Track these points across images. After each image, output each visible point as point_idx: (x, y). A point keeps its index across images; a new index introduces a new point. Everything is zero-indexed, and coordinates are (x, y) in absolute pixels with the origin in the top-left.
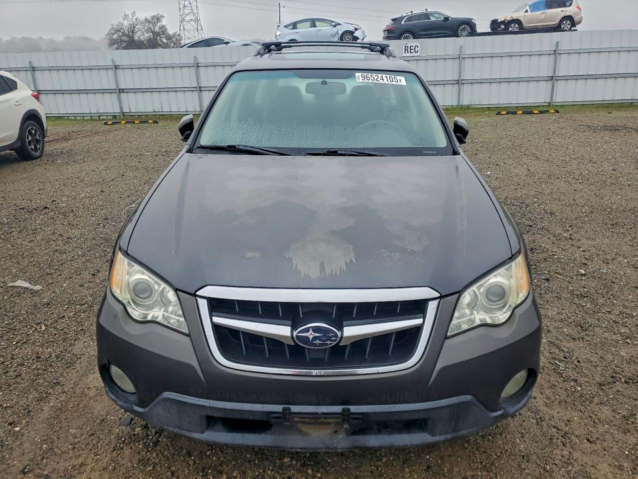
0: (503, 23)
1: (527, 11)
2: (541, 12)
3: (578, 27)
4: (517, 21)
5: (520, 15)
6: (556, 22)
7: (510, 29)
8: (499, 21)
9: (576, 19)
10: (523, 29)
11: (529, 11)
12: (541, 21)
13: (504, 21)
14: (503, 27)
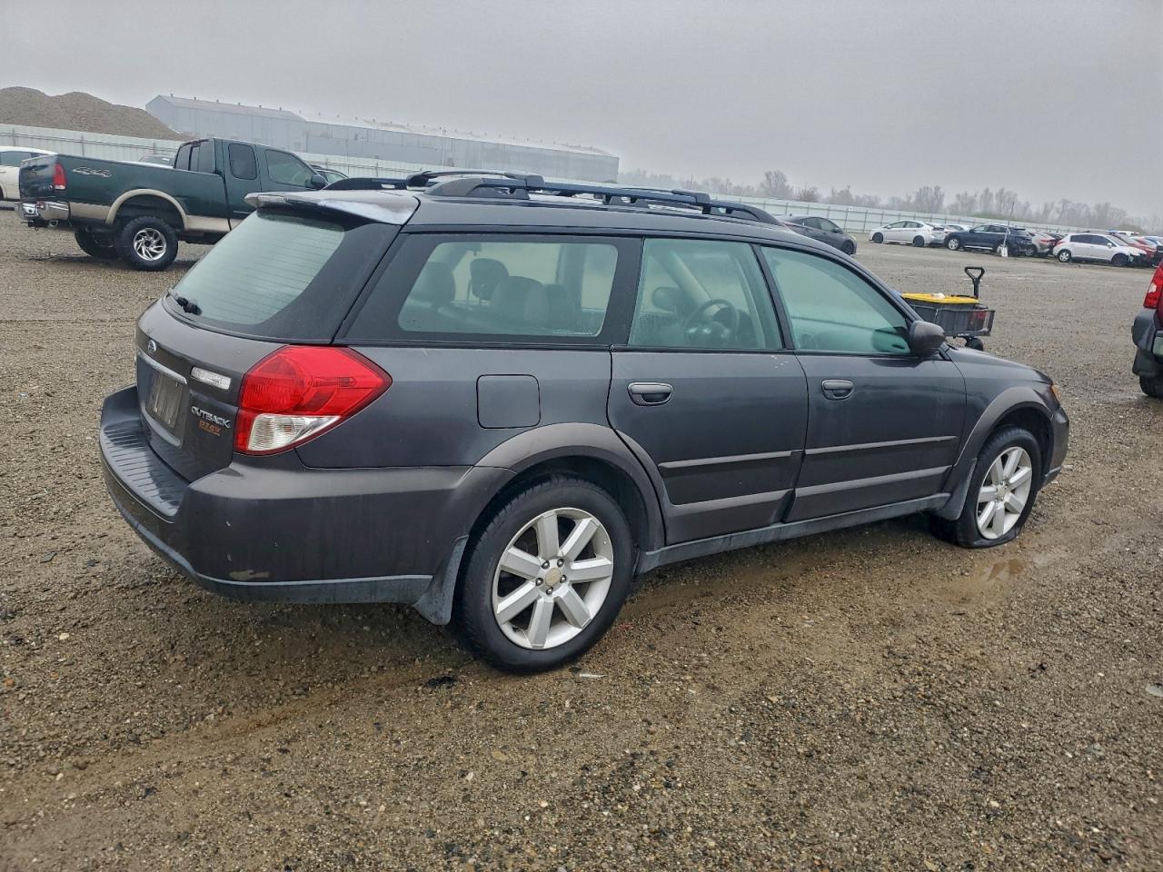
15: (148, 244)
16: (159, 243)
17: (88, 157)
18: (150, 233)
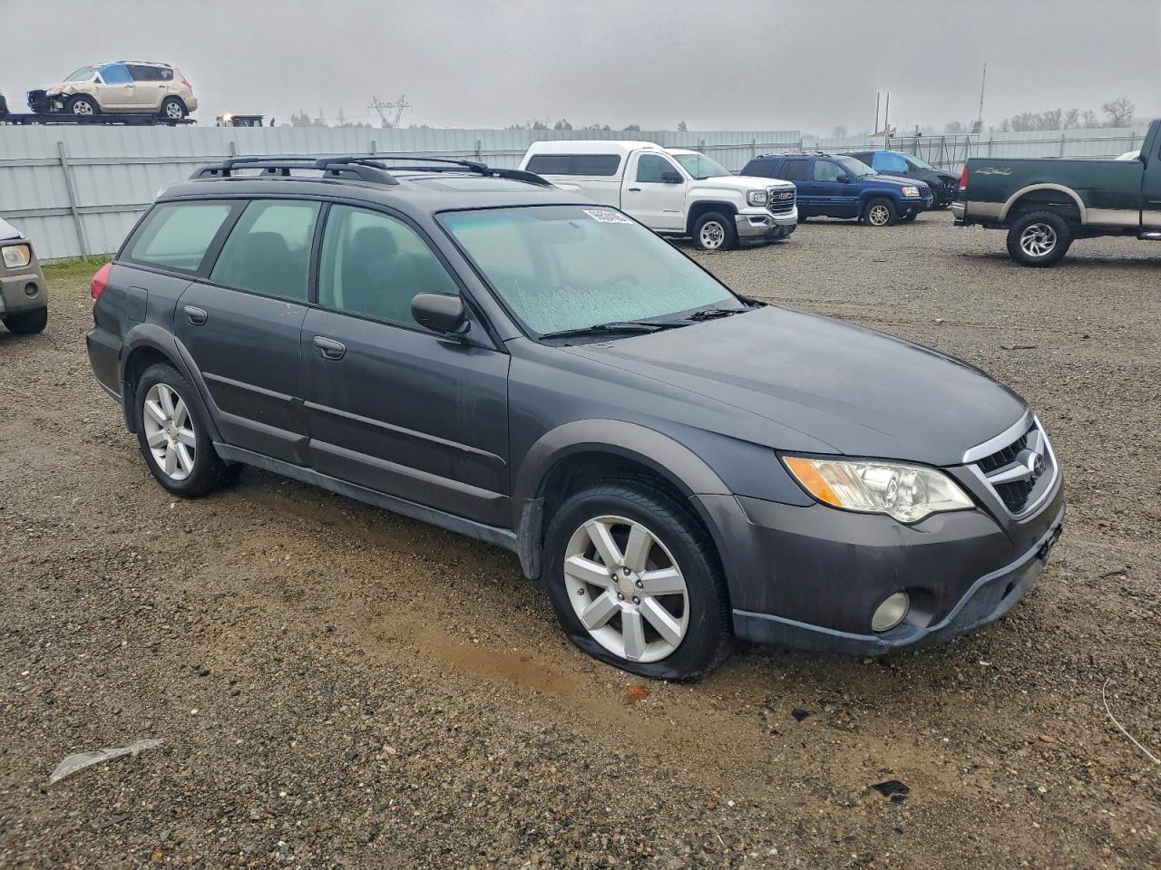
0: (58, 97)
1: (97, 81)
2: (125, 85)
3: (192, 116)
4: (85, 97)
5: (85, 85)
6: (156, 104)
7: (77, 111)
8: (48, 94)
9: (187, 101)
10: (100, 112)
11: (101, 79)
12: (130, 100)
13: (60, 95)
14: (59, 105)
15: (1039, 239)
16: (1051, 239)
17: (997, 157)
18: (1042, 229)
